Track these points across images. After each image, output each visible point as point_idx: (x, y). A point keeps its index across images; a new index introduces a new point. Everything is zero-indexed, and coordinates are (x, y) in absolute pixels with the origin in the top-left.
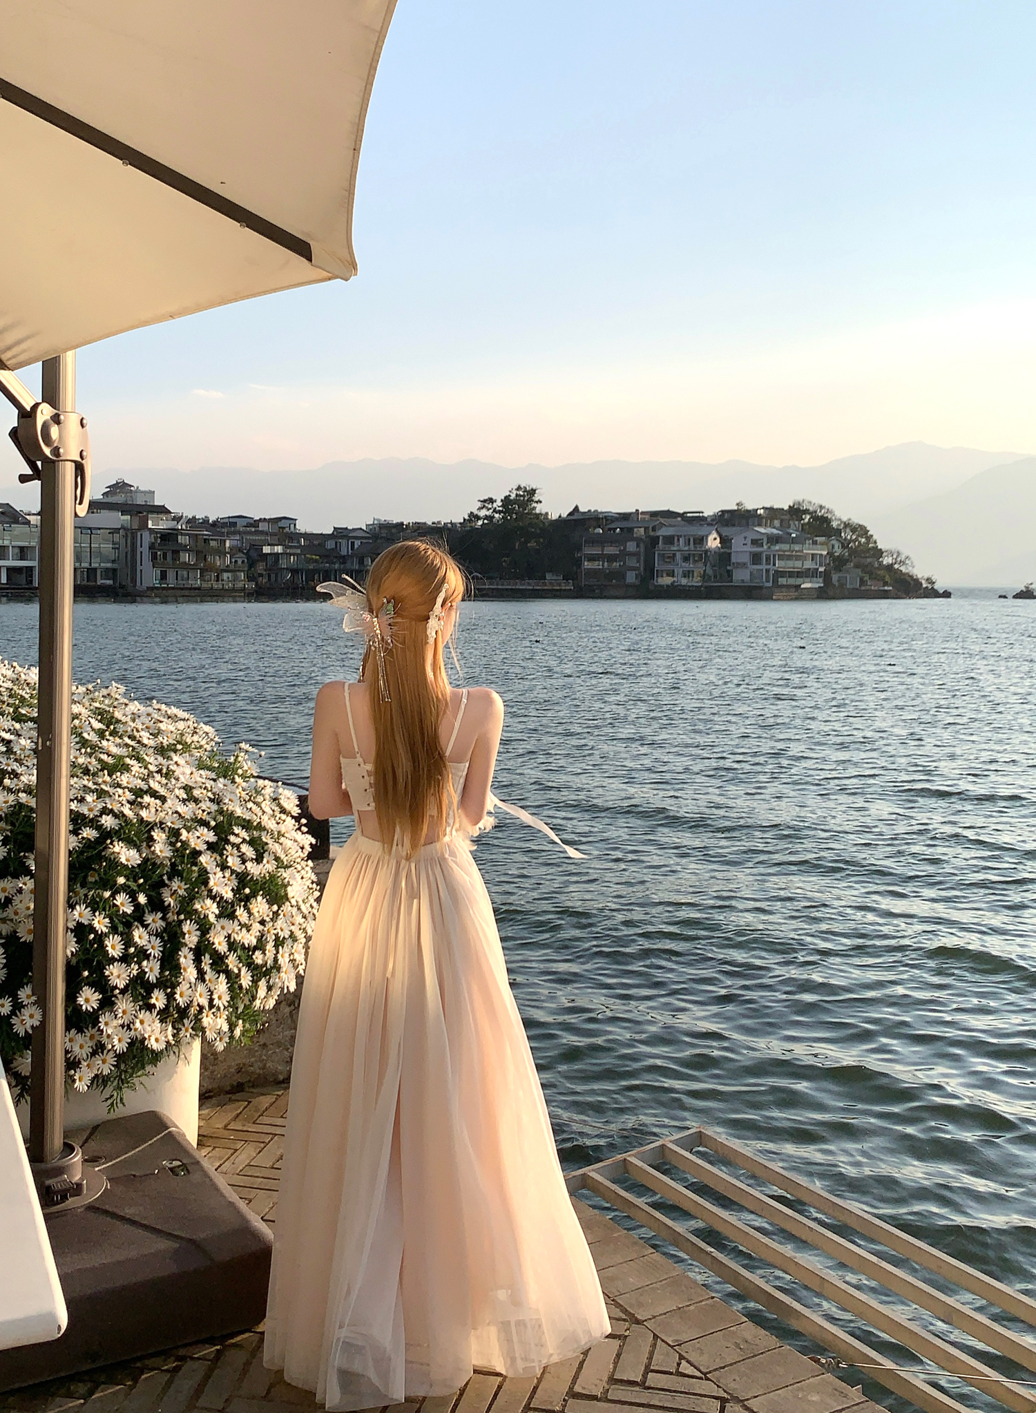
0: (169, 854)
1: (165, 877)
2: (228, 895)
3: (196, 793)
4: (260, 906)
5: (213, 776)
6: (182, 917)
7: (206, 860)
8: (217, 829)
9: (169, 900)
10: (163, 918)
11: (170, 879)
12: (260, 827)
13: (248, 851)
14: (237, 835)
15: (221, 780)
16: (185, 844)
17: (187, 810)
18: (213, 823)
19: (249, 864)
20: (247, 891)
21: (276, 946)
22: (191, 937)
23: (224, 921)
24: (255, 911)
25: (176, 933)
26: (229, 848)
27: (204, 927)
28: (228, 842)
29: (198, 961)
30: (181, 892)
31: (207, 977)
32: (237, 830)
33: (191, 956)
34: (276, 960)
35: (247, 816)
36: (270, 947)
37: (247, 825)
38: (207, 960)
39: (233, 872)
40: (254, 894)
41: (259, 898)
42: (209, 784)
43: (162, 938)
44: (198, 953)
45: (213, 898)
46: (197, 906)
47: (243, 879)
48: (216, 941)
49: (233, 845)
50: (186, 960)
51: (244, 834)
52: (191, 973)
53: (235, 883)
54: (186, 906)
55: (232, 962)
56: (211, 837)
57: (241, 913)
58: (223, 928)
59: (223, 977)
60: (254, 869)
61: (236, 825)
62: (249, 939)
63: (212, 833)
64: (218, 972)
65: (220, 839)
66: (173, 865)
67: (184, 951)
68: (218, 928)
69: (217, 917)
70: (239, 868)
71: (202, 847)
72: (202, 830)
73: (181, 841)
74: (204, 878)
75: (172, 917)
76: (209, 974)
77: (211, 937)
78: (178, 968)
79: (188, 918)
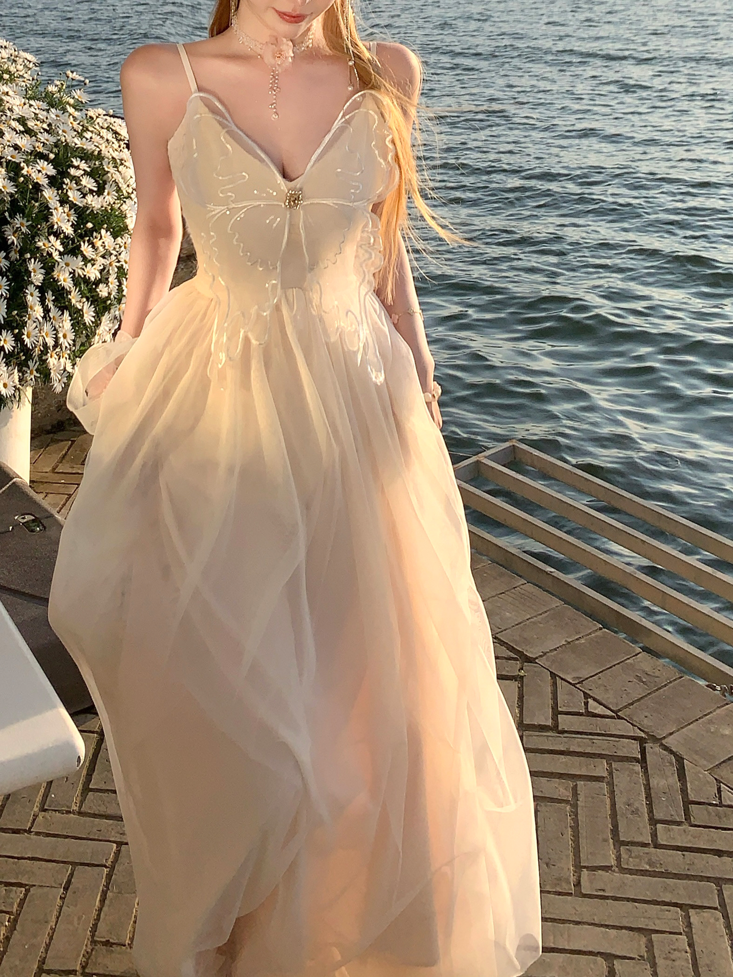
1: (7, 214)
2: (69, 230)
4: (105, 239)
5: (44, 106)
6: (28, 256)
7: (50, 194)
8: (55, 163)
9: (12, 238)
10: (6, 258)
11: (10, 216)
12: (100, 157)
14: (77, 168)
15: (53, 110)
16: (27, 178)
17: (24, 142)
18: (52, 156)
19: (89, 198)
23: (68, 258)
24: (98, 244)
25: (20, 272)
26: (67, 181)
27: (49, 266)
28: (68, 175)
29: (42, 300)
30: (24, 229)
31: (51, 315)
32: (76, 162)
35: (89, 147)
36: (112, 279)
37: (86, 156)
38: (50, 296)
39: (73, 206)
40: (97, 229)
41: (103, 232)
42: (42, 115)
44: (42, 289)
45: (57, 235)
46: (40, 244)
48: (61, 278)
49: (73, 178)
50: (32, 298)
51: (83, 165)
52: (38, 311)
54: (28, 245)
55: (75, 298)
56: (51, 170)
57: (86, 248)
58: (67, 265)
59: (66, 314)
60: (95, 203)
61: (76, 157)
62: (93, 273)
63: (50, 167)
64: (62, 309)
65: (59, 172)
66: (14, 202)
67: (31, 288)
68: (62, 264)
69: (61, 254)
70: (80, 202)
71: (44, 181)
72: (42, 164)
73: (23, 176)
74: (45, 212)
75: (14, 255)
76: (54, 312)
77: (55, 274)
78: (23, 307)
79: (33, 256)
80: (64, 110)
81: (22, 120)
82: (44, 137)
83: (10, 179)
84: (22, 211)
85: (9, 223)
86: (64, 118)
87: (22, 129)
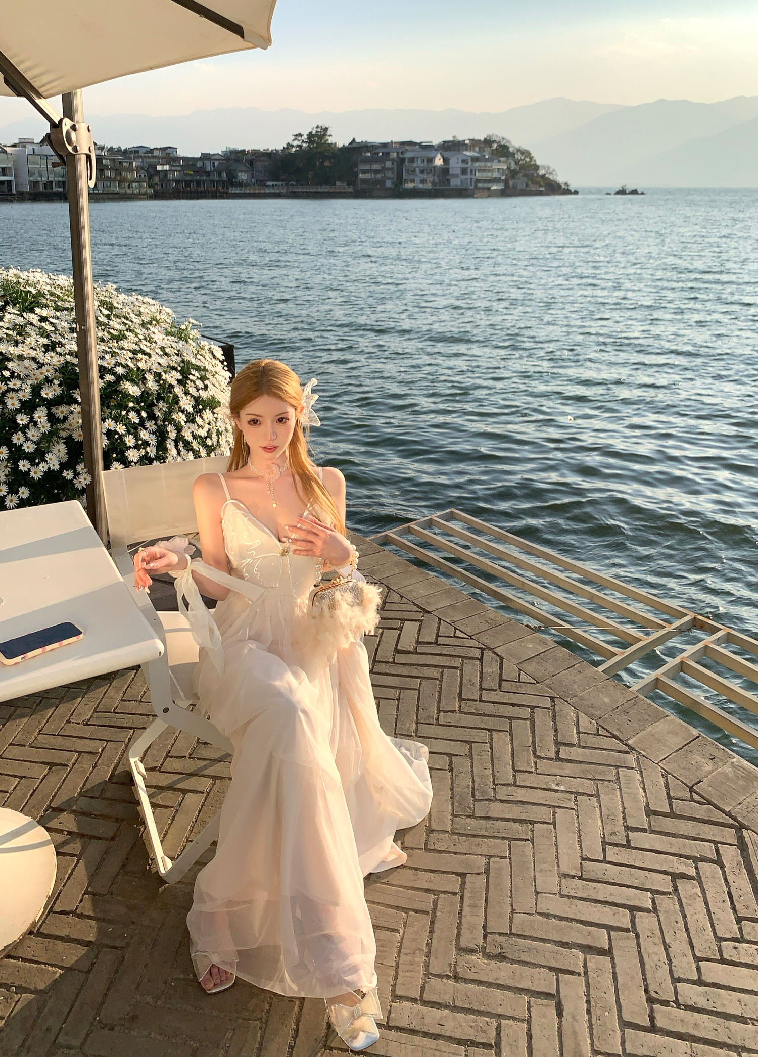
0: (157, 388)
1: (155, 401)
2: (190, 410)
3: (167, 350)
4: (207, 415)
5: (176, 339)
6: (167, 423)
7: (178, 390)
8: (182, 372)
9: (158, 414)
10: (155, 424)
11: (157, 402)
12: (205, 370)
13: (199, 384)
14: (194, 375)
15: (181, 342)
16: (165, 381)
17: (164, 361)
18: (179, 369)
19: (200, 391)
20: (201, 407)
21: (217, 435)
22: (173, 434)
23: (189, 424)
24: (205, 418)
25: (163, 432)
26: (188, 382)
27: (179, 429)
28: (189, 379)
29: (176, 446)
30: (165, 409)
31: (182, 453)
32: (193, 372)
33: (173, 443)
34: (218, 442)
35: (198, 364)
36: (214, 435)
37: (198, 369)
38: (181, 444)
39: (192, 396)
40: (204, 408)
41: (207, 410)
42: (174, 345)
43: (156, 434)
44: (176, 442)
45: (183, 412)
46: (174, 417)
47: (197, 400)
48: (186, 435)
49: (191, 381)
50: (170, 445)
51: (197, 374)
52: (174, 452)
53: (193, 403)
54: (168, 418)
55: (195, 445)
56: (179, 376)
57: (198, 419)
58: (189, 428)
59: (191, 453)
60: (204, 394)
61: (193, 369)
62: (203, 433)
63: (179, 374)
64: (188, 450)
65: (183, 377)
66: (159, 394)
67: (169, 441)
68: (186, 428)
69: (185, 422)
70: (196, 394)
71: (175, 383)
72: (174, 373)
73: (163, 380)
74: (176, 400)
75: (160, 423)
76: (183, 451)
77: (183, 433)
78: (166, 450)
79: (170, 423)
80: (187, 342)
81: (163, 349)
82: (174, 358)
83: (156, 381)
84: (163, 399)
85: (156, 405)
86: (187, 346)
87: (162, 353)
